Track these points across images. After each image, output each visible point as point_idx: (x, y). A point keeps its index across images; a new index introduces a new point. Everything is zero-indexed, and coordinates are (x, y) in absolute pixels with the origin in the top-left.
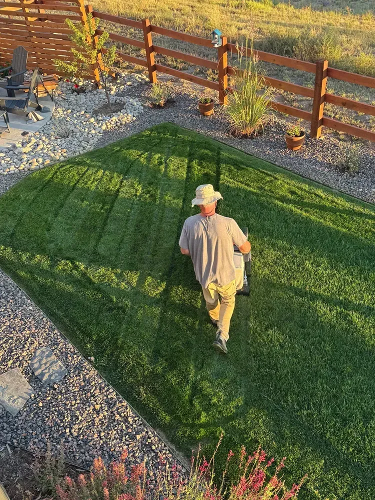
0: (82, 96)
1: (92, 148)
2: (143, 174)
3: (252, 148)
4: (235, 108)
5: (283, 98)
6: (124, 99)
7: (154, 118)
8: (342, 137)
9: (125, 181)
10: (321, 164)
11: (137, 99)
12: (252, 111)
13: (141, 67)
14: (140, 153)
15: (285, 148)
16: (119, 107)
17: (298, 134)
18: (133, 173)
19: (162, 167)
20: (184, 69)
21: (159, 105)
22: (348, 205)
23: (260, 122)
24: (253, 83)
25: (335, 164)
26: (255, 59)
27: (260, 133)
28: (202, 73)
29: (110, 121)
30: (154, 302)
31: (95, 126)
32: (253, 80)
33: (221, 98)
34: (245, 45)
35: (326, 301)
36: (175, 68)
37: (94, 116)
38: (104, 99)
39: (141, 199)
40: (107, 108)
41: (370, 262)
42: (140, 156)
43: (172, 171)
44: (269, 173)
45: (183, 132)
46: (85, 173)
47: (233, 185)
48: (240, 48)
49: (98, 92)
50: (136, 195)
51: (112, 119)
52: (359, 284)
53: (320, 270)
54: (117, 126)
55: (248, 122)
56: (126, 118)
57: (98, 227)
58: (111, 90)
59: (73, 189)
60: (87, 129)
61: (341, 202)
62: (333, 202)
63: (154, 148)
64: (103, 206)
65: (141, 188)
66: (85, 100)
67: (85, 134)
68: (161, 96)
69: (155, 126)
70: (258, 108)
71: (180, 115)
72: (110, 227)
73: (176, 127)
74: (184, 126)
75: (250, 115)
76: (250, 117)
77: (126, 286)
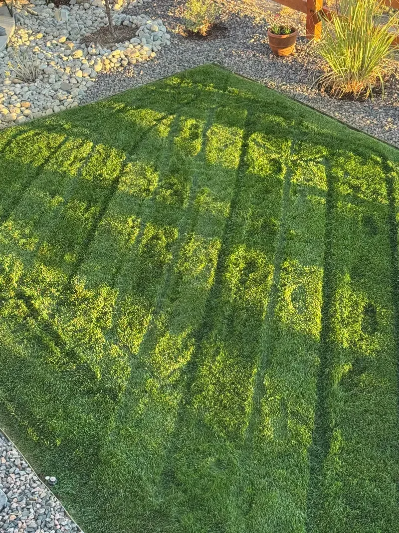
0: (63, 10)
1: (76, 103)
2: (164, 153)
3: (360, 119)
4: (334, 46)
6: (137, 19)
7: (187, 55)
9: (130, 165)
11: (160, 21)
12: (364, 53)
14: (159, 116)
16: (127, 33)
18: (145, 150)
19: (198, 144)
21: (198, 32)
23: (377, 72)
27: (376, 92)
29: (110, 57)
30: (169, 385)
31: (82, 64)
33: (310, 28)
37: (83, 46)
38: (102, 18)
39: (157, 197)
40: (106, 34)
42: (159, 120)
43: (214, 151)
45: (238, 83)
46: (60, 146)
49: (91, 5)
50: (147, 190)
51: (114, 53)
54: (121, 66)
55: (355, 71)
56: (138, 54)
57: (78, 244)
58: (114, 2)
59: (38, 174)
60: (68, 70)
63: (186, 109)
64: (89, 206)
65: (157, 179)
66: (68, 17)
67: (65, 77)
68: (202, 18)
69: (190, 69)
70: (375, 47)
71: (234, 53)
72: (99, 244)
73: (226, 73)
74: (241, 73)
75: (359, 59)
76: (359, 62)
77: (121, 353)
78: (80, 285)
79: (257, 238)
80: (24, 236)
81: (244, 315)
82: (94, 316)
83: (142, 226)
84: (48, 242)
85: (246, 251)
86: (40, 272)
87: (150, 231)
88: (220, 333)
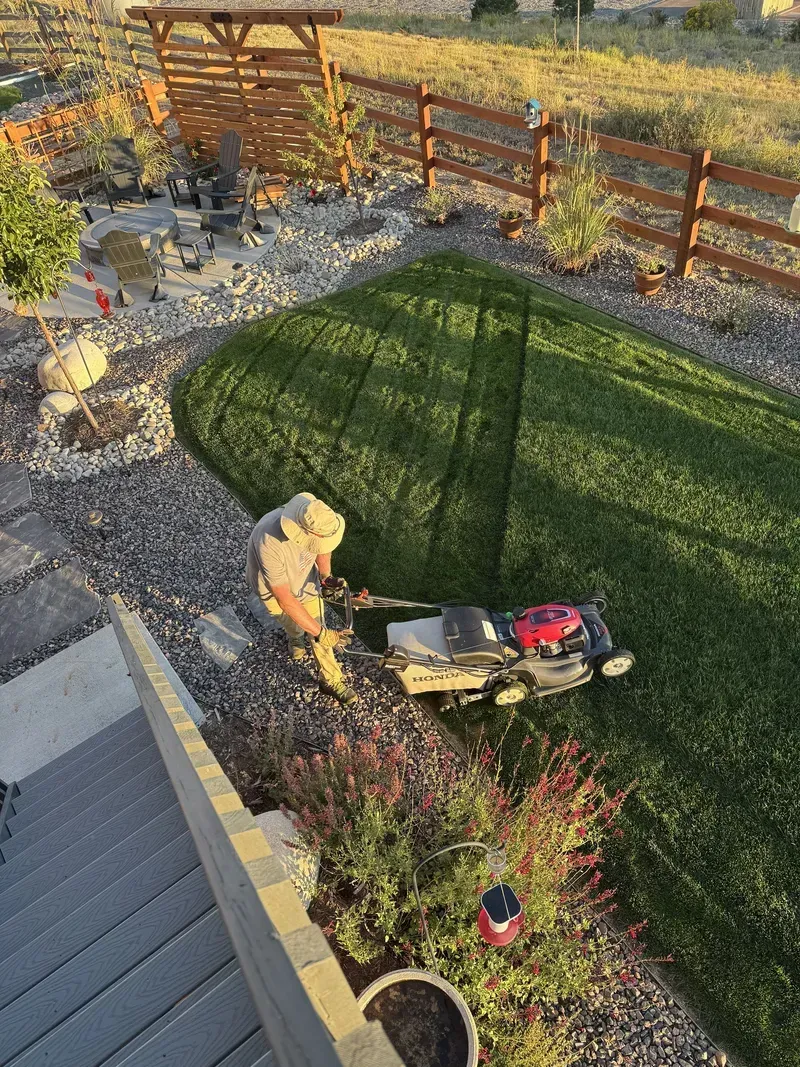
0: (321, 208)
1: (335, 290)
2: (410, 331)
3: (581, 292)
4: (557, 227)
5: (633, 212)
6: (383, 212)
8: (725, 276)
9: (383, 341)
10: (690, 318)
11: (404, 212)
12: (584, 232)
13: (411, 162)
14: (406, 297)
15: (633, 291)
16: (376, 225)
17: (656, 270)
18: (395, 329)
19: (439, 321)
20: (478, 164)
21: (437, 221)
22: (728, 384)
23: (595, 249)
24: (587, 186)
25: (711, 319)
26: (593, 148)
27: (594, 268)
28: (506, 170)
29: (363, 247)
30: (421, 525)
31: (339, 255)
32: (587, 182)
33: (535, 211)
34: (577, 125)
35: (684, 532)
36: (464, 162)
37: (339, 238)
38: (354, 213)
39: (406, 368)
40: (358, 227)
41: (757, 474)
42: (406, 301)
43: (453, 327)
44: (606, 331)
45: (473, 265)
46: (323, 328)
48: (569, 130)
49: (344, 202)
50: (397, 363)
51: (366, 243)
52: (737, 508)
53: (678, 484)
54: (372, 254)
55: (576, 249)
56: (386, 243)
57: (342, 411)
58: (365, 198)
59: (306, 352)
60: (327, 260)
61: (718, 380)
62: (704, 379)
63: (429, 290)
64: (350, 379)
65: (406, 353)
66: (325, 214)
67: (325, 267)
68: (441, 208)
69: (431, 254)
70: (593, 228)
71: (469, 237)
72: (360, 411)
73: (462, 256)
74: (476, 255)
75: (579, 238)
76: (579, 241)
77: (382, 499)
78: (345, 446)
79: (492, 400)
80: (298, 406)
81: (481, 466)
82: (358, 470)
83: (394, 394)
84: (318, 410)
85: (482, 412)
86: (312, 436)
87: (402, 398)
88: (461, 482)
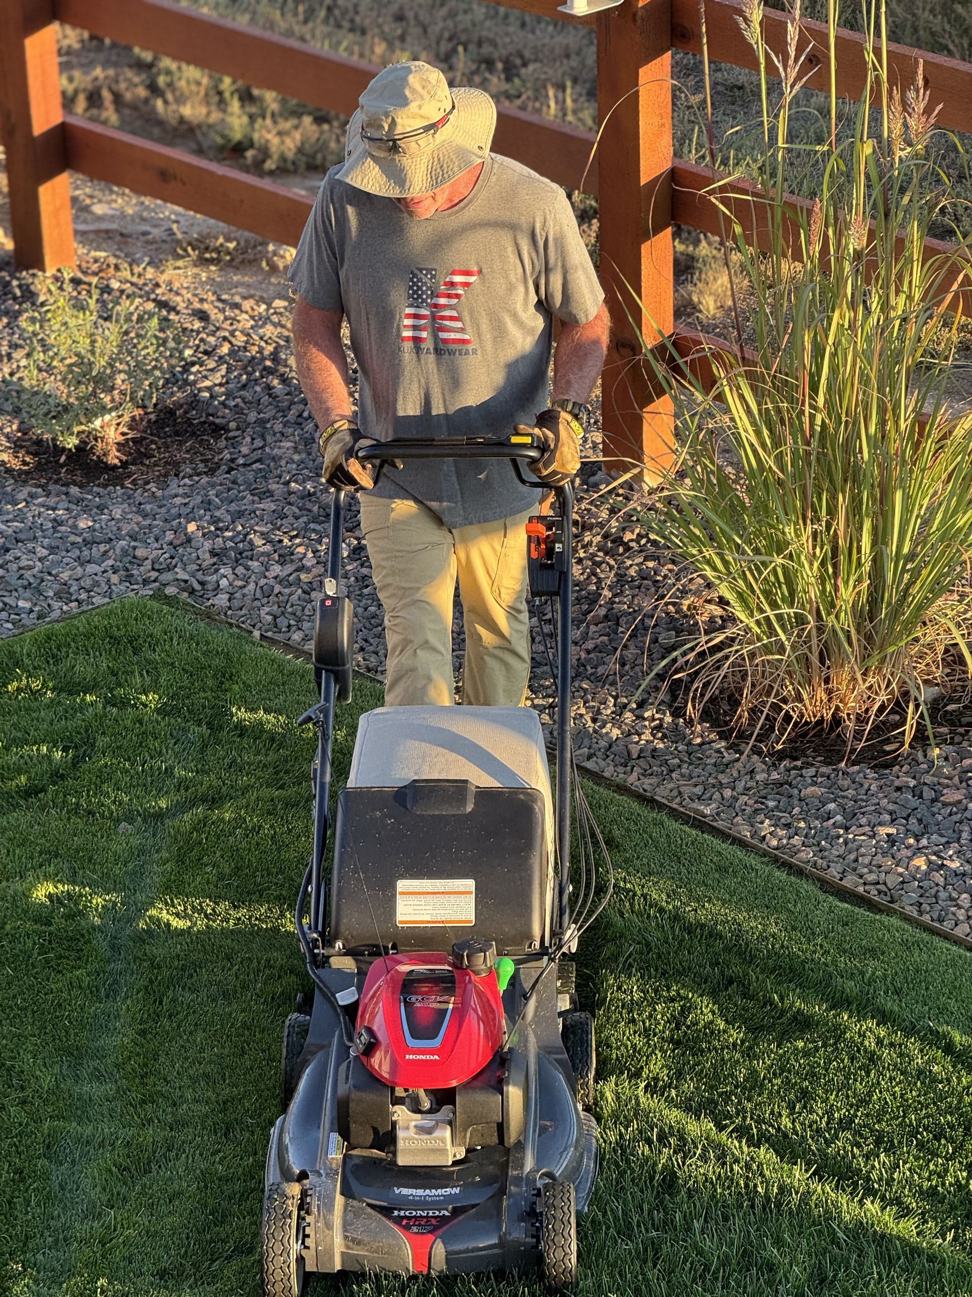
7: (29, 559)
21: (81, 449)
24: (886, 306)
26: (905, 124)
27: (949, 720)
32: (886, 286)
33: (620, 422)
34: (814, 10)
47: (711, 1169)
48: (774, 35)
68: (103, 382)
69: (43, 627)
70: (932, 511)
71: (258, 541)
73: (221, 638)
74: (297, 636)
75: (859, 564)
76: (859, 580)
